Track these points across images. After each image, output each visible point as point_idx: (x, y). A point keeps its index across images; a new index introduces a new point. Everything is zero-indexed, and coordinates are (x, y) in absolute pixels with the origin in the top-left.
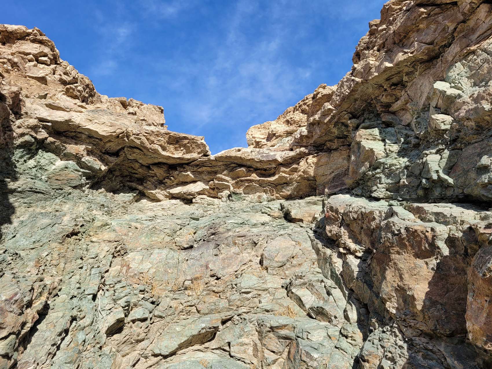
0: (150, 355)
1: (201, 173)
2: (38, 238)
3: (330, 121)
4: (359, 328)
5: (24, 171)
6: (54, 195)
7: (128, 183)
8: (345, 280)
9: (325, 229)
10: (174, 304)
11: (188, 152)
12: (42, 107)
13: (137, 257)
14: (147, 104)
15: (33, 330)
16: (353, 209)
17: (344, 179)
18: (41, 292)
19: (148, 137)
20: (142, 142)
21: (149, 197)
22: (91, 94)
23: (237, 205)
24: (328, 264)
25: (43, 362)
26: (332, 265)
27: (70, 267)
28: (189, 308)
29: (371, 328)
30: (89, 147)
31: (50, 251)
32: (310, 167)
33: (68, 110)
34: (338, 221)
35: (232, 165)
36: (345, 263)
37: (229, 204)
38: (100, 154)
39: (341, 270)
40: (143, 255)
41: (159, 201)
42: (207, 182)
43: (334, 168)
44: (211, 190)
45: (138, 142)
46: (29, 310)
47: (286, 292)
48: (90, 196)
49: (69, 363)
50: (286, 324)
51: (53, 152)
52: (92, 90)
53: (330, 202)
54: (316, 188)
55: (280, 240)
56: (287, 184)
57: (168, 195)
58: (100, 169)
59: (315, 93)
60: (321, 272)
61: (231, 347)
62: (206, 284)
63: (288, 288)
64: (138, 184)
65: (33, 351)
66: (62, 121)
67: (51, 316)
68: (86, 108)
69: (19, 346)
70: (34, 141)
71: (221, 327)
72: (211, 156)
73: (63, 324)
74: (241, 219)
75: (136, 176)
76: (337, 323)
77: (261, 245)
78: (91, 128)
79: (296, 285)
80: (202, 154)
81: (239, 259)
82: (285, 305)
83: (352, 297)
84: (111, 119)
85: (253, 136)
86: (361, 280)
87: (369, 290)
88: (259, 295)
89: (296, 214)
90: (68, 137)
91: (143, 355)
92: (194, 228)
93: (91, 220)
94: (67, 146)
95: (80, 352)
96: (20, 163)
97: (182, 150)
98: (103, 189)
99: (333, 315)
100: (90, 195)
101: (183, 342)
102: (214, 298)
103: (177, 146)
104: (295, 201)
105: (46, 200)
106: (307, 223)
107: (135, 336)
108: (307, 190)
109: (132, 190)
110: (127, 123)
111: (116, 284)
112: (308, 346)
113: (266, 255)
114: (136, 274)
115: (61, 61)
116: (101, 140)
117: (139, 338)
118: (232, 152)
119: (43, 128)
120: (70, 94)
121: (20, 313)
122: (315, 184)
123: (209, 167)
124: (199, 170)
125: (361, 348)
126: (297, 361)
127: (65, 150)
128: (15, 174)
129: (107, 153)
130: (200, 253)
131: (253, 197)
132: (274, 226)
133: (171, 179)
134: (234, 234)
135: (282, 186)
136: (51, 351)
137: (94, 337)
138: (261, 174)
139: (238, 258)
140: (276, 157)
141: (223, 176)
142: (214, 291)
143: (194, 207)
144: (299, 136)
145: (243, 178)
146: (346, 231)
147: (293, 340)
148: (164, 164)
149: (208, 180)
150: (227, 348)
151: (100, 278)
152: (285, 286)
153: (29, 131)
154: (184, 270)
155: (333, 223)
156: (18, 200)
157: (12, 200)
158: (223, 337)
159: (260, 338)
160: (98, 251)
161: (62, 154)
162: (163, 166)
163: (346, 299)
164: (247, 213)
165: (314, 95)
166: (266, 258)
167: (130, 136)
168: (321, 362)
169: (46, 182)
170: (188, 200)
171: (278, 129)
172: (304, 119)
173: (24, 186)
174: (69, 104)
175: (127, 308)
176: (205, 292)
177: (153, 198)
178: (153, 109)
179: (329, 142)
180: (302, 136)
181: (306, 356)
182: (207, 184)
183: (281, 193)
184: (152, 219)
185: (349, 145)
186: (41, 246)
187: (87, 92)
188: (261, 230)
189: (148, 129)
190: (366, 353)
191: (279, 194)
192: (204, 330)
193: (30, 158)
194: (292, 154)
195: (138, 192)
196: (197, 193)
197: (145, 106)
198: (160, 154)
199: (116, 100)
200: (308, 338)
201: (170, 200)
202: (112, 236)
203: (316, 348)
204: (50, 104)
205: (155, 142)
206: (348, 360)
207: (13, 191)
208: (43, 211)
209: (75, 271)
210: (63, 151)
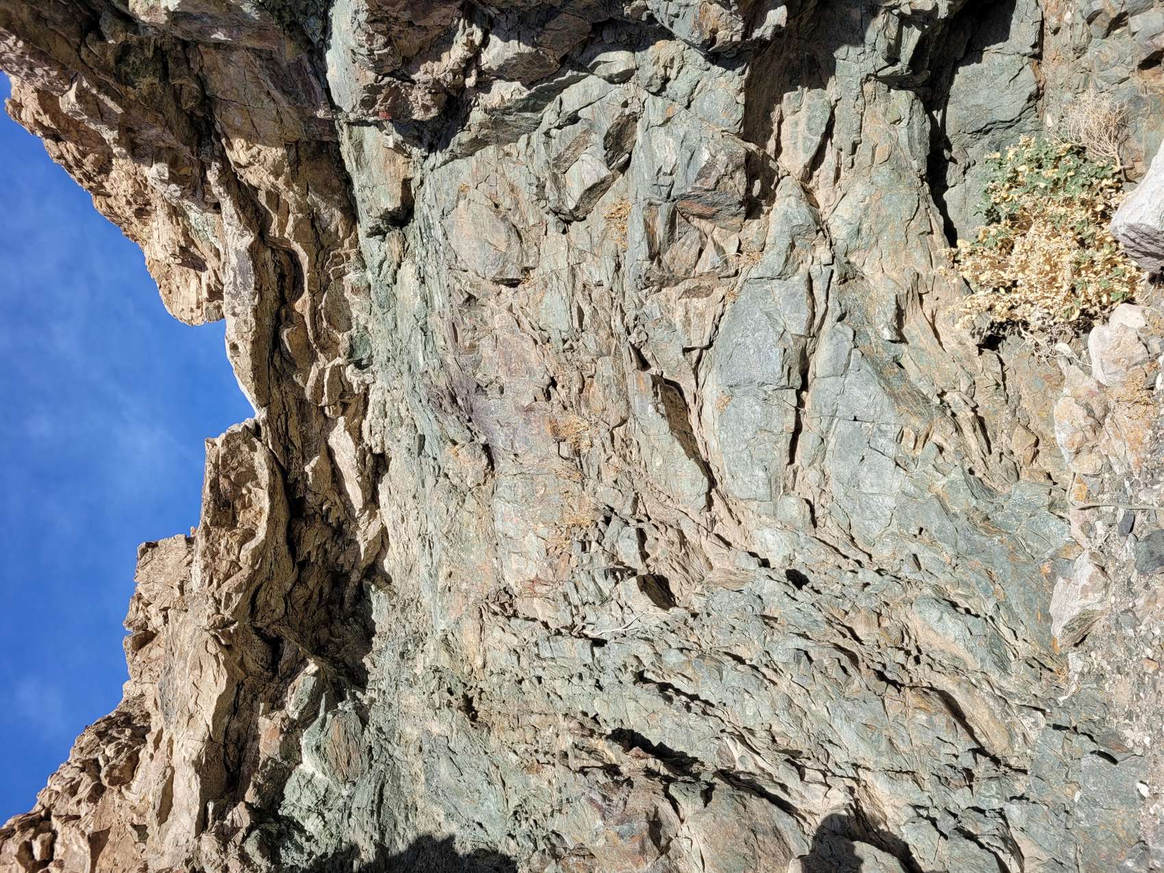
0: (708, 515)
1: (306, 440)
2: (481, 777)
3: (116, 97)
4: (646, 48)
5: (332, 835)
6: (384, 763)
7: (347, 605)
8: (542, 76)
9: (421, 122)
10: (609, 476)
11: (252, 474)
12: (167, 830)
13: (515, 567)
14: (136, 584)
15: (661, 752)
16: (362, 46)
17: (285, 64)
18: (587, 752)
19: (221, 576)
20: (237, 590)
21: (378, 555)
22: (123, 722)
23: (380, 346)
24: (507, 118)
25: (720, 722)
26: (510, 108)
27: (538, 703)
28: (618, 443)
29: (644, 18)
30: (262, 708)
31: (506, 748)
32: (261, 156)
33: (169, 772)
34: (396, 87)
35: (277, 364)
36: (501, 74)
37: (378, 365)
38: (277, 679)
39: (517, 84)
40: (509, 552)
41: (384, 532)
42: (329, 424)
43: (255, 90)
44: (347, 412)
45: (237, 599)
46: (623, 769)
47: (575, 223)
48: (383, 686)
49: (721, 673)
50: (642, 223)
51: (282, 785)
52: (111, 722)
53: (351, 107)
54: (317, 142)
55: (458, 240)
56: (313, 219)
57: (368, 512)
58: (316, 674)
59: (39, 134)
60: (526, 136)
61: (693, 345)
62: (565, 408)
63: (567, 219)
64: (346, 584)
65: (700, 745)
66: (199, 779)
67: (634, 722)
68: (161, 731)
69: (690, 774)
70: (257, 831)
71: (654, 370)
72: (256, 417)
73: (649, 696)
74: (414, 335)
75: (326, 590)
76: (636, 100)
77: (471, 286)
78: (212, 710)
79: (560, 199)
80: (254, 440)
81: (508, 336)
82: (603, 225)
83: (579, 60)
84: (183, 669)
85: (194, 307)
86: (538, 36)
87: (559, 17)
88: (584, 286)
89: (392, 198)
90: (240, 758)
91: (710, 529)
92: (442, 444)
93: (438, 675)
94: (263, 757)
95: (702, 656)
96: (314, 848)
97: (250, 491)
98: (366, 660)
99: (621, 110)
100: (381, 687)
101: (685, 448)
102: (596, 391)
103: (238, 505)
104: (359, 200)
105: (396, 778)
106: (411, 169)
107: (673, 549)
108: (325, 165)
109: (362, 596)
110: (189, 630)
111: (570, 604)
112: (685, 174)
113: (494, 272)
114: (550, 565)
115: (38, 807)
116: (240, 685)
117: (677, 540)
118: (242, 365)
119: (224, 818)
120: (127, 774)
121: (628, 785)
122: (308, 144)
123: (287, 420)
124: (298, 443)
125: (687, 46)
126: (717, 198)
127: (274, 760)
128: (342, 854)
129: (273, 666)
130: (498, 427)
131: (358, 307)
132: (424, 253)
133: (329, 510)
134: (451, 350)
135: (321, 232)
136: (699, 712)
137: (673, 632)
138: (294, 287)
139: (505, 339)
140: (243, 249)
141: (308, 384)
142: (581, 391)
143: (394, 448)
144: (173, 187)
145: (310, 334)
146: (422, 68)
147: (675, 207)
148: (290, 529)
149: (322, 419)
150: (695, 354)
151: (559, 638)
152: (562, 226)
153: (232, 847)
154: (537, 461)
155: (406, 100)
156: (402, 833)
157: (402, 847)
158: (674, 364)
159: (673, 284)
160: (504, 649)
161: (285, 763)
162: (297, 531)
163: (584, 77)
164: (399, 320)
165: (47, 136)
166: (501, 273)
167: (223, 618)
168: (717, 142)
169: (354, 784)
170: (376, 466)
171: (164, 240)
172: (125, 168)
173: (368, 828)
174: (153, 770)
175: (618, 574)
176: (584, 410)
177: (378, 546)
178: (148, 567)
179: (183, 101)
180: (173, 179)
181: (707, 178)
182: (334, 422)
183: (341, 234)
184: (427, 542)
185: (185, 44)
186: (498, 767)
187: (118, 732)
188: (437, 285)
189: (199, 580)
190: (696, 34)
191: (344, 239)
192: (660, 406)
193: (301, 830)
194: (228, 206)
195: (365, 582)
196: (357, 444)
197: (140, 589)
198: (265, 543)
199: (133, 662)
200: (671, 174)
201: (381, 504)
202: (470, 625)
203: (689, 154)
204: (158, 815)
205: (234, 558)
206: (713, 79)
207: (381, 848)
208: (423, 778)
209: (547, 691)
210: (277, 763)
